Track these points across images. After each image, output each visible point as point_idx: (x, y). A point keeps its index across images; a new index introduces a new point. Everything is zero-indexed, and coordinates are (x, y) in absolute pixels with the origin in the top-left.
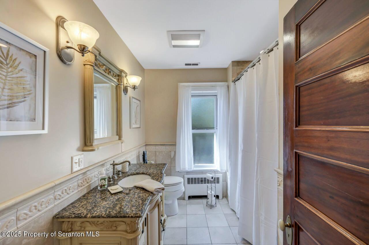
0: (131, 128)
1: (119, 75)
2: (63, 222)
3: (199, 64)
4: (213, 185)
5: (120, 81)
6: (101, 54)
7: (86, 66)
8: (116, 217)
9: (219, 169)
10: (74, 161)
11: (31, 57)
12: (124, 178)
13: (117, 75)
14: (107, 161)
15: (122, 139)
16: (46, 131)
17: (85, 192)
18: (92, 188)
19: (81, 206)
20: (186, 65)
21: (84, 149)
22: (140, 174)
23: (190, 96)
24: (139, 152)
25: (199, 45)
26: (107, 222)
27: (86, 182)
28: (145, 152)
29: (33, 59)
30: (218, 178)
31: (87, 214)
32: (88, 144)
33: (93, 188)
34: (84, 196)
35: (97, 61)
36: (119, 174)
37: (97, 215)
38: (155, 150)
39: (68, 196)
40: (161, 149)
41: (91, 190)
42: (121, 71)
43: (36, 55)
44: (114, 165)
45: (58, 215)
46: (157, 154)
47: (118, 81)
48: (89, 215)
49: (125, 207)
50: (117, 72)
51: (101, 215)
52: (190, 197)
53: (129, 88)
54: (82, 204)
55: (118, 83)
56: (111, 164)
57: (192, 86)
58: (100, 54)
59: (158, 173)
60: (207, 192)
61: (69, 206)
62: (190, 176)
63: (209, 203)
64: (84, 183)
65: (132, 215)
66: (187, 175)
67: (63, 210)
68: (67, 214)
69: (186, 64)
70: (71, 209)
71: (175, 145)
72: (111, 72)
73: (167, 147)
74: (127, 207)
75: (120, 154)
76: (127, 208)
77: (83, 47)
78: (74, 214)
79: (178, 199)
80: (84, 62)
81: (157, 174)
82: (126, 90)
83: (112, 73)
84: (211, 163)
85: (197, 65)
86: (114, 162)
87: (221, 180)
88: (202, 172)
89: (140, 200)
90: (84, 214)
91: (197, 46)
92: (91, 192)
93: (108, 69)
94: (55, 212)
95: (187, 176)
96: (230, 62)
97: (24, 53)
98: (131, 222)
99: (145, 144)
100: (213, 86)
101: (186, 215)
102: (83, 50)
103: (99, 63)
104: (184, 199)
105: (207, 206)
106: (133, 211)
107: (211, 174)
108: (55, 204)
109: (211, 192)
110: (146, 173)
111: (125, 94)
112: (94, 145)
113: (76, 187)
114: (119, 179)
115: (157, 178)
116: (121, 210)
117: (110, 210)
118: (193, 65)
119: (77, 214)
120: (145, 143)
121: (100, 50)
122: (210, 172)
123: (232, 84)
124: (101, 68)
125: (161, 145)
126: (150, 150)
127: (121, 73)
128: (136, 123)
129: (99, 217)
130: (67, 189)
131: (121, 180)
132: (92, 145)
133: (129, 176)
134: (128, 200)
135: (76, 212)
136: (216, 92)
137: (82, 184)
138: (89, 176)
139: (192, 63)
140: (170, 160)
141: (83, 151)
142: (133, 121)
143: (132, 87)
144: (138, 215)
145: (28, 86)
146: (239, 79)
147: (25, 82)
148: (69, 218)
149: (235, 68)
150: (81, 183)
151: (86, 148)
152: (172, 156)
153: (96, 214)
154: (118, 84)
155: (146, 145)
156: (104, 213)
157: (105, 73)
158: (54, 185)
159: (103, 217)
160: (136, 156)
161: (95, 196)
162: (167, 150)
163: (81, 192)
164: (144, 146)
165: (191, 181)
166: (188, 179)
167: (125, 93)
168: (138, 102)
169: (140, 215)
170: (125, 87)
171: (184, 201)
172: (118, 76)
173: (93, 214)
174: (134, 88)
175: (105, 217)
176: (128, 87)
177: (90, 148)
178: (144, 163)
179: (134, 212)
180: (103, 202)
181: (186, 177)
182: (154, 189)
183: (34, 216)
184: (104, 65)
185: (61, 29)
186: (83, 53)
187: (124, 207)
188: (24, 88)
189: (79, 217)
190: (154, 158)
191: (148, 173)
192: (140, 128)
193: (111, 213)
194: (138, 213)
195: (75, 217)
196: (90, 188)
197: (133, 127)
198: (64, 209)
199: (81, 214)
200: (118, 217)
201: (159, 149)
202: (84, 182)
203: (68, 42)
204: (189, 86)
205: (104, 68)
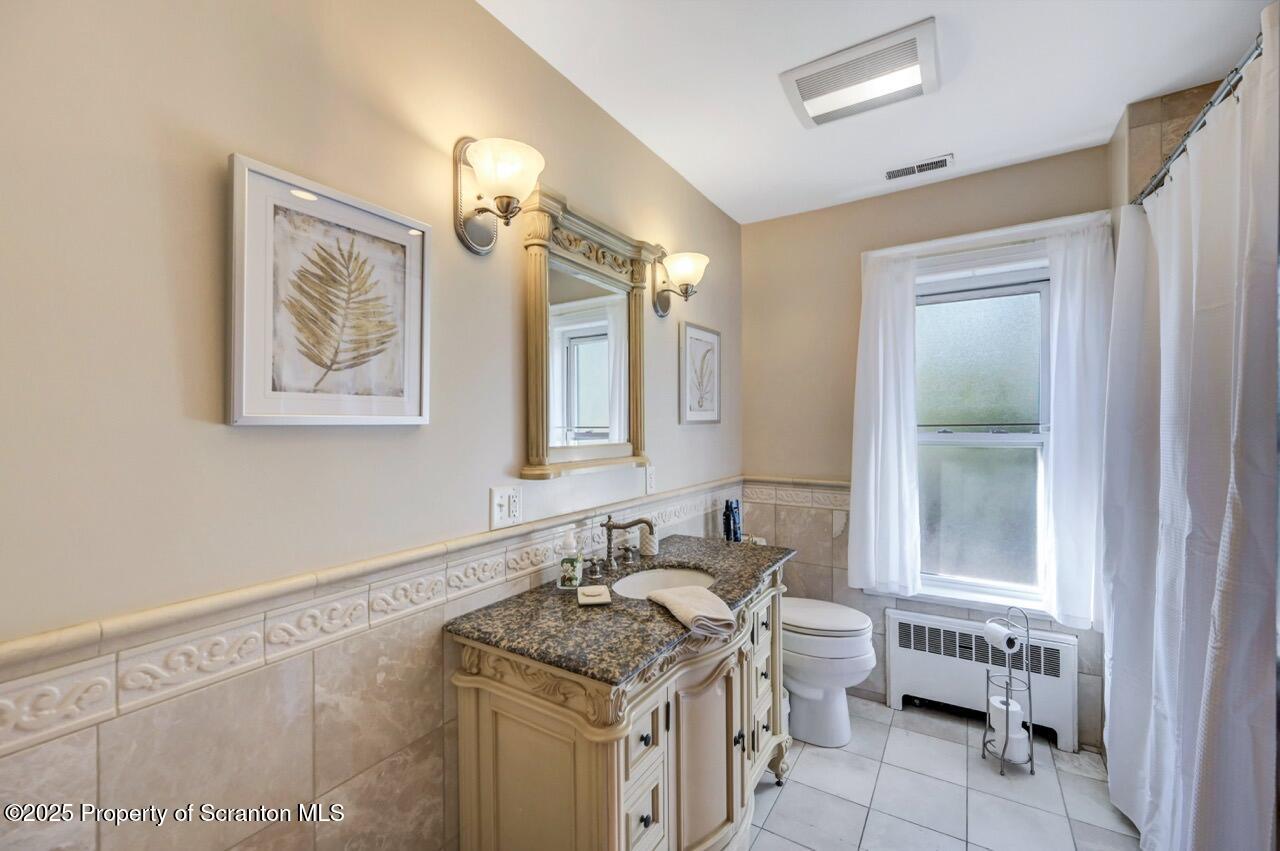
0: (683, 420)
1: (635, 260)
2: (464, 645)
3: (948, 159)
4: (1020, 675)
5: (637, 276)
6: (568, 207)
7: (530, 248)
8: (558, 666)
9: (1054, 612)
10: (497, 500)
11: (394, 252)
12: (637, 571)
13: (629, 262)
14: (593, 514)
15: (643, 453)
16: (425, 420)
17: (526, 586)
18: (545, 582)
19: (501, 616)
20: (892, 175)
21: (524, 472)
22: (689, 568)
23: (911, 298)
24: (716, 501)
25: (920, 86)
26: (546, 673)
27: (528, 562)
28: (734, 505)
29: (400, 254)
30: (1053, 656)
31: (502, 639)
32: (533, 459)
33: (548, 583)
34: (519, 596)
35: (562, 229)
36: (626, 558)
37: (520, 646)
38: (773, 502)
39: (480, 586)
40: (794, 501)
41: (542, 587)
42: (639, 247)
43: (404, 244)
44: (610, 527)
45: (452, 624)
46: (782, 517)
47: (632, 278)
48: (503, 643)
49: (590, 646)
50: (628, 252)
51: (528, 650)
52: (909, 702)
53: (673, 296)
54: (508, 612)
55: (632, 285)
56: (602, 525)
57: (919, 257)
58: (565, 209)
59: (742, 573)
60: (988, 700)
61: (480, 610)
62: (914, 619)
63: (997, 747)
64: (522, 563)
65: (596, 670)
66: (896, 608)
67: (464, 616)
68: (468, 626)
69: (888, 173)
70: (479, 618)
71: (846, 488)
72: (608, 255)
73: (819, 494)
74: (595, 647)
75: (640, 498)
76: (594, 650)
77: (505, 200)
78: (479, 630)
79: (852, 692)
80: (526, 240)
81: (736, 576)
82: (662, 303)
83: (609, 259)
84: (1017, 580)
85: (941, 164)
86: (610, 518)
87: (1069, 663)
88: (970, 611)
89: (638, 638)
90: (495, 637)
91: (916, 92)
92: (543, 590)
93: (596, 246)
94: (449, 617)
95: (896, 616)
96: (1118, 112)
97: (381, 245)
98: (597, 691)
99: (742, 478)
100: (1023, 242)
101: (878, 764)
102: (508, 208)
103: (568, 236)
104: (885, 703)
105: (984, 757)
106: (602, 660)
107: (1007, 625)
108: (449, 596)
109: (1006, 704)
110: (705, 568)
111: (661, 316)
112: (547, 463)
113: (501, 568)
114: (625, 571)
115: (730, 589)
116: (575, 650)
117: (551, 644)
118: (922, 168)
119: (483, 633)
120: (742, 475)
121: (565, 198)
122: (1007, 615)
123: (1125, 214)
124: (572, 248)
125: (796, 485)
126: (758, 501)
127: (640, 252)
128: (701, 406)
129: (522, 654)
130: (479, 565)
131: (628, 574)
132: (541, 464)
133: (654, 567)
134: (610, 629)
135: (484, 628)
136: (1045, 262)
137: (517, 563)
138: (538, 546)
139: (914, 163)
140: (828, 544)
141: (522, 476)
142: (689, 399)
143: (679, 291)
144: (611, 675)
145: (388, 318)
146: (1161, 183)
147: (382, 310)
148: (468, 637)
149: (1153, 131)
150: (515, 560)
151: (528, 471)
152: (837, 529)
153: (519, 643)
154: (633, 288)
155: (745, 482)
156: (535, 648)
157: (587, 260)
158: (445, 550)
159: (530, 656)
160: (702, 513)
161: (541, 602)
162: (815, 505)
163: (515, 585)
164: (737, 483)
165: (911, 636)
166: (904, 628)
167: (661, 313)
168: (712, 338)
169: (614, 677)
170: (658, 294)
171: (882, 708)
172: (633, 262)
173: (513, 641)
174: (686, 291)
175: (534, 658)
176: (672, 293)
177: (537, 472)
178: (728, 539)
179: (604, 665)
180: (549, 620)
181: (892, 616)
182: (691, 617)
183: (404, 612)
184: (584, 238)
185: (463, 168)
186: (506, 218)
187: (588, 646)
188: (380, 322)
189: (485, 640)
190: (768, 528)
191: (710, 570)
192: (718, 422)
193: (551, 651)
194: (610, 671)
195: (478, 639)
196: (541, 579)
197: (688, 419)
198: (467, 617)
199: (490, 634)
200: (561, 667)
201: (790, 499)
202: (522, 560)
203: (479, 198)
204: (905, 259)
205: (581, 248)
